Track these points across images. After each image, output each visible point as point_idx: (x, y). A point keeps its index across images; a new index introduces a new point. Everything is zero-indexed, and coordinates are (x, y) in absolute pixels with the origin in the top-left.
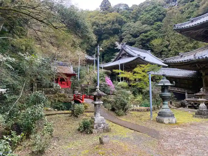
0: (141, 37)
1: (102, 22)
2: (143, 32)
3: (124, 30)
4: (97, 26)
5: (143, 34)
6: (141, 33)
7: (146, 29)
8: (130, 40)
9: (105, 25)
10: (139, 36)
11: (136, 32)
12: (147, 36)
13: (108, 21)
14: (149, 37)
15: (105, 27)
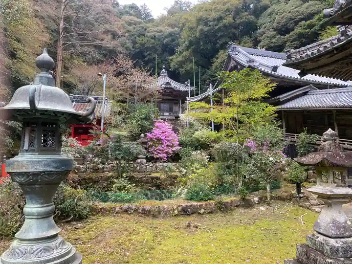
0: (298, 30)
1: (214, 15)
2: (302, 19)
3: (263, 22)
4: (206, 24)
5: (303, 22)
6: (297, 23)
7: (309, 11)
8: (274, 40)
9: (220, 19)
10: (293, 30)
11: (286, 22)
12: (310, 26)
13: (228, 10)
14: (316, 28)
15: (221, 24)
